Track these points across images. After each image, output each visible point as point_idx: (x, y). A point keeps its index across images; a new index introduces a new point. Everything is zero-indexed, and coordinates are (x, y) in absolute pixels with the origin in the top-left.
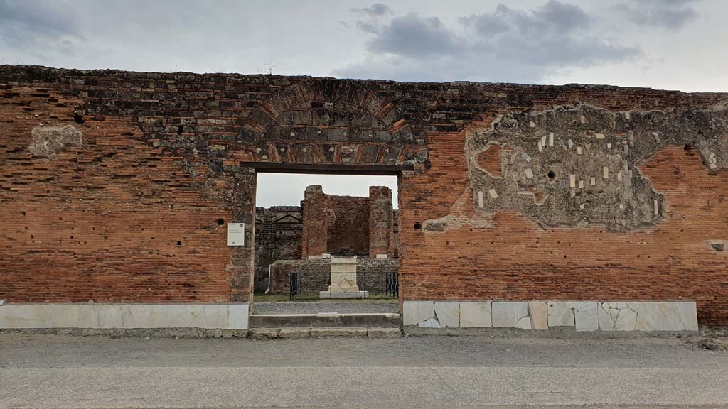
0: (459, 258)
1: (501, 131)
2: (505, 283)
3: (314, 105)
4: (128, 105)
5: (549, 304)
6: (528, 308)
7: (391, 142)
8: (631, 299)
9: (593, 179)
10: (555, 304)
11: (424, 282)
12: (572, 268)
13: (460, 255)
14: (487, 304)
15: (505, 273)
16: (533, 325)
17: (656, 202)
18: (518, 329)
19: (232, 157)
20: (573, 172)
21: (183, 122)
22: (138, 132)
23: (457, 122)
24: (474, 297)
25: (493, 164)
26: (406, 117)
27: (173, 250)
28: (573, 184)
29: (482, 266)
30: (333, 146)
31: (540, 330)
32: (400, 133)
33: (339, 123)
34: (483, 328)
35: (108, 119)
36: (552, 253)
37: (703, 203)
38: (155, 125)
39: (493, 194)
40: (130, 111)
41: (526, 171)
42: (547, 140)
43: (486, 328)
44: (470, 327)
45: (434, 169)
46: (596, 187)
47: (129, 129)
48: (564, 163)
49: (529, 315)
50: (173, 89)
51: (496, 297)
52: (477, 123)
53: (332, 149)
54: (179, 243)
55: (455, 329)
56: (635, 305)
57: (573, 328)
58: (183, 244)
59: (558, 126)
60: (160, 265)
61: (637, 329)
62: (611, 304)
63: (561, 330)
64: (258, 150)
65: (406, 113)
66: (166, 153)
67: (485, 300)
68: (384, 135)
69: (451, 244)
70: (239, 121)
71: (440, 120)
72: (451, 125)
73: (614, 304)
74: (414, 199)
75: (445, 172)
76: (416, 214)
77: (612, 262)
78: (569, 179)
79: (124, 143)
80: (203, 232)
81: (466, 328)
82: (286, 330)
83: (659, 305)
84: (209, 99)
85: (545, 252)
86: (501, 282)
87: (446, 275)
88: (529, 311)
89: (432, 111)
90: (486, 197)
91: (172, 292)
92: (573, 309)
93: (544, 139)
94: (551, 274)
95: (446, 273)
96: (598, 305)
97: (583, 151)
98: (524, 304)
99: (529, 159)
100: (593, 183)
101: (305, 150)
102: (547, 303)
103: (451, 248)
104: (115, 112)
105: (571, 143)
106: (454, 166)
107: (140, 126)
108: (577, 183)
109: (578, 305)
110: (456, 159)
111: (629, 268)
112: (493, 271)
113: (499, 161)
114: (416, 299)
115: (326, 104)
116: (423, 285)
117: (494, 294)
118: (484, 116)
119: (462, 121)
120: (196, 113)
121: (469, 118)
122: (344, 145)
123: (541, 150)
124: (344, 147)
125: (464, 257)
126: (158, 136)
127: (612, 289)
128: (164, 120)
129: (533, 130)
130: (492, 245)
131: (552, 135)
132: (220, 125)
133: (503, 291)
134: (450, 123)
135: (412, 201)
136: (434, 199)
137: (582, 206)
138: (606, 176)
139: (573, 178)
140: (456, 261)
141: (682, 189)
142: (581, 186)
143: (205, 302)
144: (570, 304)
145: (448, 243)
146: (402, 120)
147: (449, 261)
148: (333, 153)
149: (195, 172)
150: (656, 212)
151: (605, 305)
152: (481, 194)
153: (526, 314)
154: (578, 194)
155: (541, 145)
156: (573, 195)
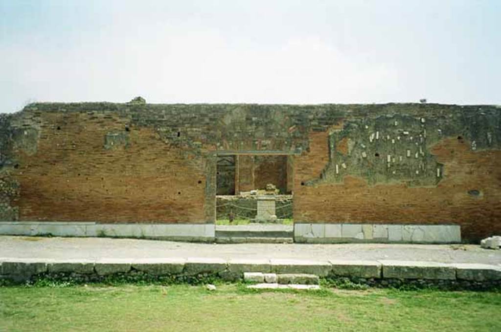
0: (325, 201)
1: (349, 131)
2: (350, 214)
3: (247, 119)
4: (152, 122)
6: (362, 228)
7: (287, 138)
8: (422, 224)
9: (401, 157)
10: (376, 226)
11: (306, 214)
12: (388, 207)
13: (325, 199)
14: (339, 225)
15: (350, 209)
16: (364, 237)
17: (438, 169)
18: (356, 239)
19: (205, 148)
20: (389, 153)
21: (180, 130)
22: (158, 136)
23: (324, 126)
24: (333, 222)
25: (344, 149)
26: (297, 124)
27: (177, 197)
28: (389, 160)
30: (257, 141)
32: (293, 133)
33: (260, 128)
35: (142, 129)
36: (376, 198)
37: (468, 170)
38: (167, 132)
39: (344, 166)
40: (153, 125)
41: (362, 153)
42: (376, 135)
44: (330, 238)
45: (311, 153)
46: (402, 162)
47: (153, 135)
48: (385, 148)
49: (362, 231)
50: (174, 112)
51: (345, 222)
52: (336, 127)
53: (257, 143)
54: (179, 193)
55: (322, 238)
56: (424, 227)
57: (387, 239)
58: (181, 194)
59: (381, 128)
60: (171, 204)
61: (424, 240)
62: (409, 226)
63: (381, 240)
64: (218, 144)
65: (297, 122)
66: (172, 146)
67: (338, 223)
68: (285, 134)
69: (321, 193)
70: (208, 129)
71: (315, 126)
72: (321, 128)
73: (411, 227)
74: (301, 169)
76: (302, 177)
77: (412, 204)
78: (387, 157)
79: (151, 142)
80: (191, 187)
82: (234, 238)
83: (438, 228)
84: (193, 118)
86: (348, 214)
87: (318, 210)
89: (311, 120)
90: (340, 167)
91: (177, 218)
92: (387, 229)
93: (373, 135)
94: (376, 210)
96: (402, 227)
97: (395, 141)
98: (360, 225)
99: (364, 146)
100: (401, 159)
101: (242, 143)
102: (373, 226)
103: (321, 196)
104: (145, 126)
105: (388, 137)
106: (323, 150)
107: (159, 132)
108: (391, 159)
109: (391, 227)
111: (421, 206)
112: (343, 208)
113: (347, 148)
114: (302, 223)
115: (254, 119)
116: (305, 215)
117: (344, 220)
118: (339, 123)
119: (327, 126)
120: (186, 125)
121: (331, 124)
122: (263, 140)
123: (371, 141)
124: (263, 141)
126: (167, 138)
127: (410, 218)
128: (171, 129)
129: (367, 130)
130: (343, 194)
131: (378, 133)
132: (199, 132)
133: (349, 219)
135: (299, 170)
136: (312, 169)
137: (394, 172)
138: (409, 155)
139: (389, 157)
140: (323, 203)
141: (454, 162)
142: (394, 161)
143: (193, 223)
144: (385, 226)
145: (319, 193)
146: (294, 126)
147: (320, 203)
148: (257, 144)
149: (186, 156)
150: (438, 175)
151: (406, 226)
152: (337, 166)
153: (361, 230)
154: (392, 166)
155: (371, 138)
156: (389, 166)
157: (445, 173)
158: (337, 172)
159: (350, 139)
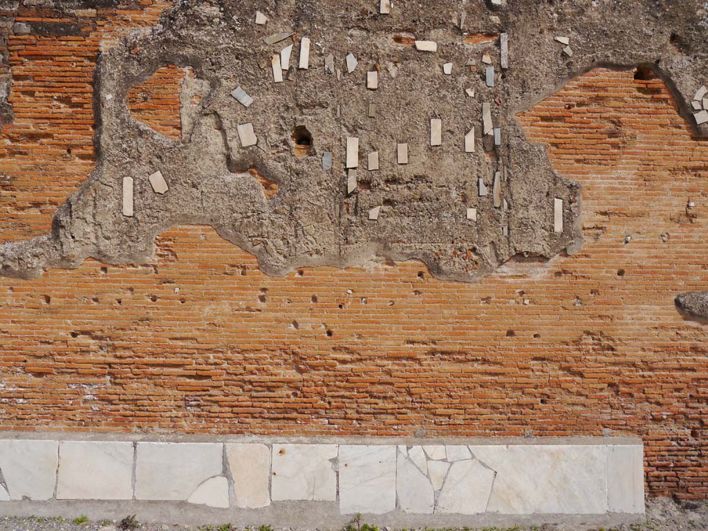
0: (74, 335)
1: (184, 32)
2: (180, 394)
5: (277, 448)
6: (224, 457)
8: (485, 435)
9: (403, 149)
10: (289, 447)
12: (344, 362)
13: (74, 328)
15: (179, 371)
16: (233, 498)
17: (558, 204)
18: (196, 506)
20: (354, 130)
23: (80, 12)
24: (103, 427)
25: (163, 113)
28: (352, 161)
29: (127, 353)
31: (250, 510)
34: (109, 502)
36: (296, 324)
37: (677, 205)
39: (158, 181)
41: (240, 128)
42: (296, 55)
43: (118, 502)
44: (77, 501)
46: (409, 168)
48: (334, 110)
49: (226, 473)
51: (156, 428)
52: (129, 16)
55: (44, 503)
56: (493, 451)
57: (332, 506)
59: (323, 22)
61: (492, 509)
62: (430, 449)
63: (303, 510)
69: (55, 302)
72: (67, 20)
73: (437, 451)
75: (49, 130)
77: (445, 348)
78: (343, 147)
81: (69, 502)
83: (552, 454)
85: (278, 321)
86: (169, 392)
87: (39, 374)
88: (225, 463)
90: (141, 190)
92: (334, 461)
93: (286, 52)
94: (292, 374)
95: (41, 369)
96: (398, 451)
97: (380, 80)
99: (247, 100)
100: (403, 158)
102: (270, 446)
103: (53, 311)
105: (352, 63)
106: (71, 116)
108: (361, 156)
110: (75, 99)
111: (485, 361)
112: (153, 365)
113: (176, 106)
117: (151, 419)
119: (91, 12)
123: (278, 77)
125: (83, 333)
127: (439, 411)
129: (263, 31)
130: (154, 305)
131: (306, 42)
133: (174, 413)
134: (65, 15)
136: (20, 195)
137: (374, 213)
138: (436, 139)
139: (353, 145)
140: (65, 342)
141: (625, 173)
142: (373, 163)
144: (329, 449)
145: (47, 300)
147: (49, 343)
150: (558, 227)
151: (417, 450)
152: (128, 182)
153: (220, 471)
154: (365, 184)
155: (280, 65)
156: (352, 185)
157: (587, 216)
158: (128, 210)
159: (187, 70)
